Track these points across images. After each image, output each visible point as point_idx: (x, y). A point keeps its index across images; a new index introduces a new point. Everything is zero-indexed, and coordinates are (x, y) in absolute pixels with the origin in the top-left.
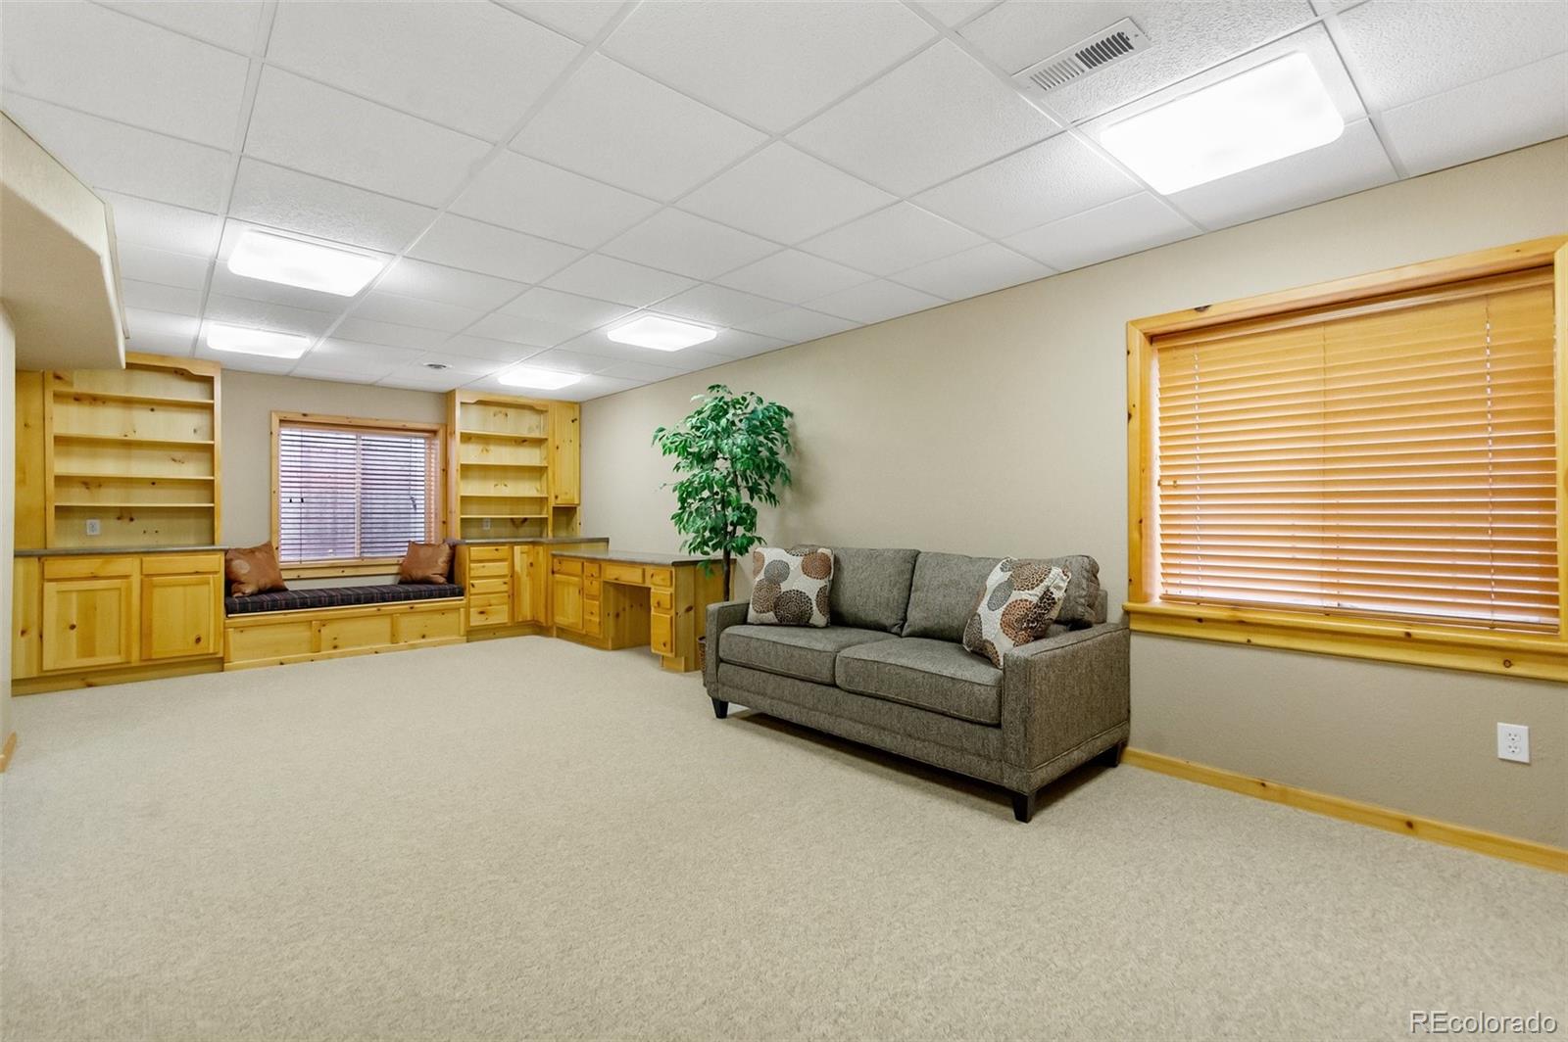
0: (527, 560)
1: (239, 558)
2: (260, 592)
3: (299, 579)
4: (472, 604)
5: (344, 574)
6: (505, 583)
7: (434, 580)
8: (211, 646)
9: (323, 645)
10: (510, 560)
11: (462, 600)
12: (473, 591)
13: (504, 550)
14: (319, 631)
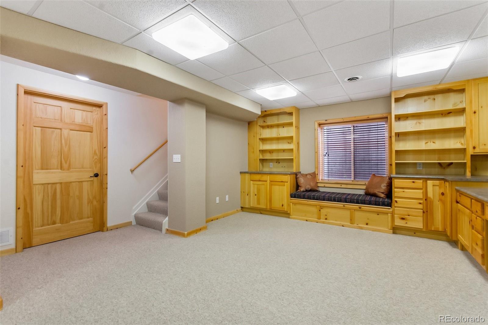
0: (438, 191)
1: (301, 177)
2: (306, 191)
3: (324, 187)
4: (396, 212)
5: (341, 187)
6: (420, 203)
7: (378, 195)
8: (286, 208)
9: (322, 217)
10: (424, 189)
11: (389, 209)
12: (396, 205)
13: (419, 183)
14: (320, 210)
